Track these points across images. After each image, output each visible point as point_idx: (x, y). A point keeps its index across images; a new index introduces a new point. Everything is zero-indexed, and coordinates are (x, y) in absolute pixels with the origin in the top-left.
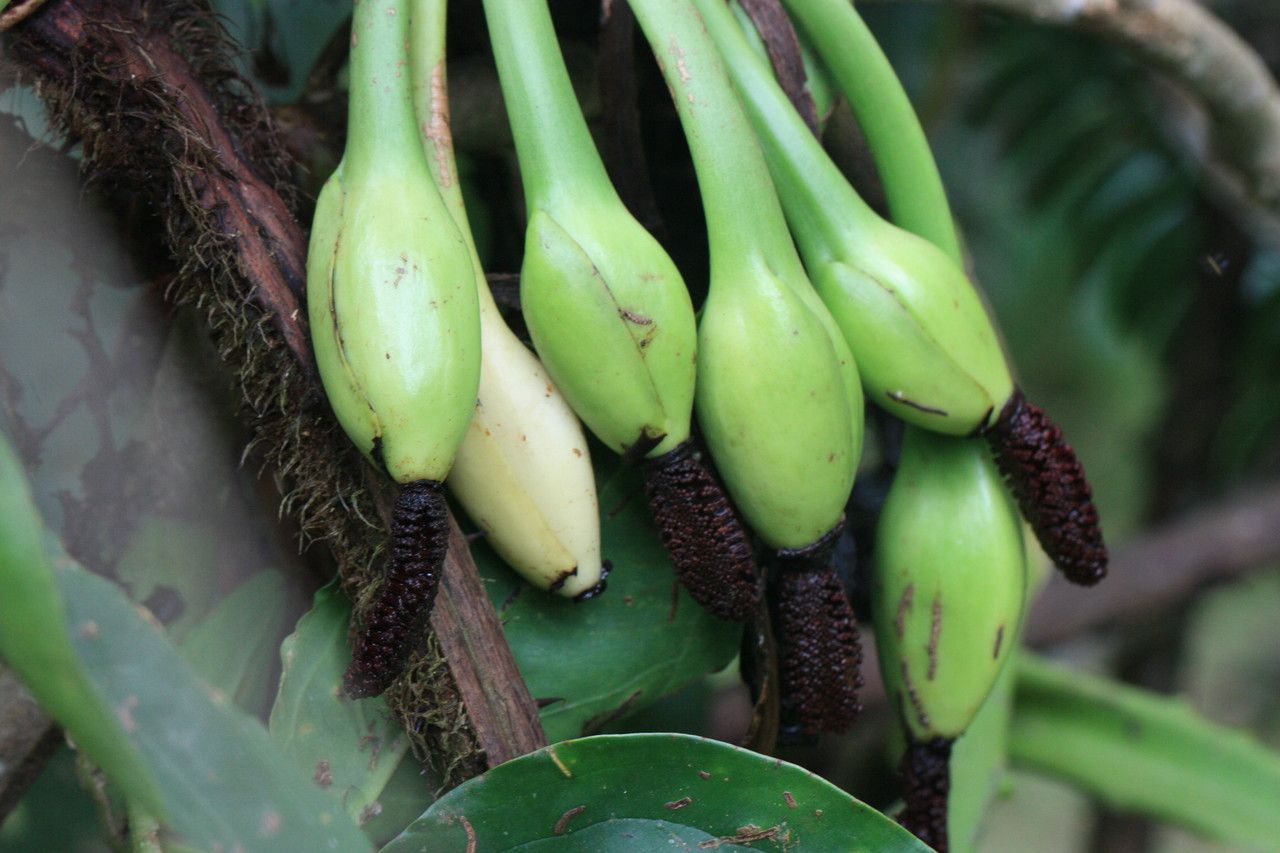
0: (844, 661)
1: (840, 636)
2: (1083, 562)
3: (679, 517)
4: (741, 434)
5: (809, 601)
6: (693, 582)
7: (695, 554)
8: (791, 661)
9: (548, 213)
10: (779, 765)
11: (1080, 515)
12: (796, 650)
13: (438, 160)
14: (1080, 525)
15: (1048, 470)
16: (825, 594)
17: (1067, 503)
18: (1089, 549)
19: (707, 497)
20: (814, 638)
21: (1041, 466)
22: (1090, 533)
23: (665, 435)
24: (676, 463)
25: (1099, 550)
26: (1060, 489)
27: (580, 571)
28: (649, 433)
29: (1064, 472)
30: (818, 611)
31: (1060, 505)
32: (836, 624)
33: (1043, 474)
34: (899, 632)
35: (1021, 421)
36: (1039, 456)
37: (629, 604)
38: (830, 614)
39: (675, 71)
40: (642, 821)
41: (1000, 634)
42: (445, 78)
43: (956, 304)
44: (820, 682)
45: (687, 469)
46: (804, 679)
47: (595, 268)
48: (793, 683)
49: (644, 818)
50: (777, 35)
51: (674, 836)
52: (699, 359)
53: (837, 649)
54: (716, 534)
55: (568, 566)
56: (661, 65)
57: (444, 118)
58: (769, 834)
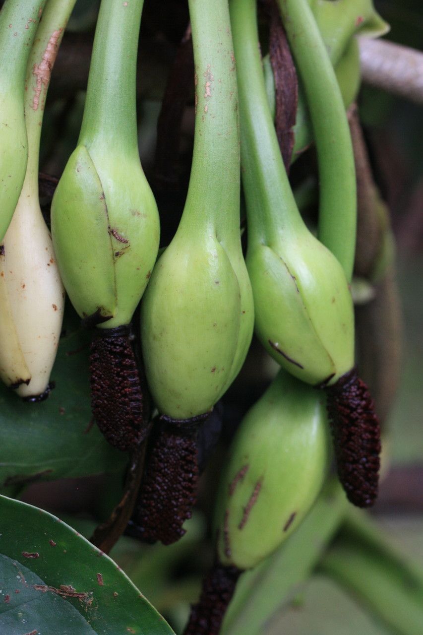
0: (180, 500)
1: (183, 484)
2: (359, 492)
3: (104, 372)
4: (161, 334)
5: (172, 454)
6: (100, 416)
7: (106, 399)
8: (148, 487)
9: (88, 150)
10: (101, 555)
11: (367, 462)
12: (153, 482)
13: (35, 91)
14: (365, 468)
15: (357, 426)
16: (184, 453)
17: (361, 451)
18: (366, 485)
19: (125, 365)
20: (167, 478)
21: (353, 421)
22: (370, 475)
23: (112, 317)
24: (114, 337)
25: (372, 488)
26: (360, 441)
27: (31, 383)
28: (102, 313)
29: (366, 431)
30: (175, 462)
31: (357, 451)
32: (183, 475)
33: (353, 428)
34: (231, 493)
35: (351, 388)
36: (354, 415)
37: (62, 413)
38: (182, 467)
39: (203, 88)
40: (5, 557)
41: (292, 517)
42: (60, 40)
43: (334, 301)
44: (161, 508)
45: (120, 343)
46: (152, 501)
47: (103, 195)
48: (145, 501)
49: (6, 555)
50: (286, 89)
51: (21, 574)
52: (152, 276)
53: (179, 491)
54: (123, 391)
55: (25, 377)
56: (196, 80)
57: (50, 65)
58: (80, 596)
